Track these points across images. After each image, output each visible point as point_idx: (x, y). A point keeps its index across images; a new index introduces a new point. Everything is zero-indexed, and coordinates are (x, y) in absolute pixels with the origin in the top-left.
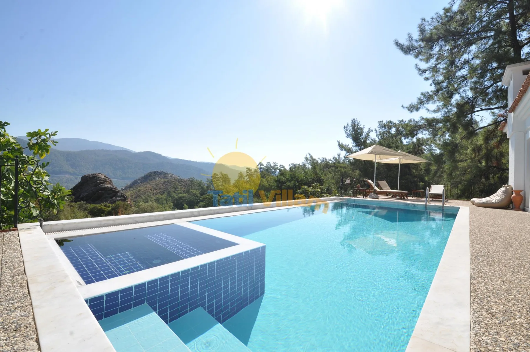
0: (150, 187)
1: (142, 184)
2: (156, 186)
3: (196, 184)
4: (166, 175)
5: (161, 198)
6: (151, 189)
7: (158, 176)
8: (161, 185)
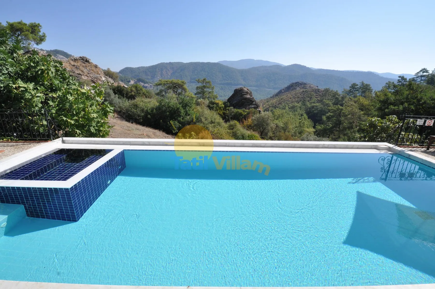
0: (290, 96)
1: (285, 93)
2: (296, 95)
3: (331, 95)
4: (306, 85)
5: (296, 106)
6: (291, 98)
7: (299, 86)
8: (299, 94)
